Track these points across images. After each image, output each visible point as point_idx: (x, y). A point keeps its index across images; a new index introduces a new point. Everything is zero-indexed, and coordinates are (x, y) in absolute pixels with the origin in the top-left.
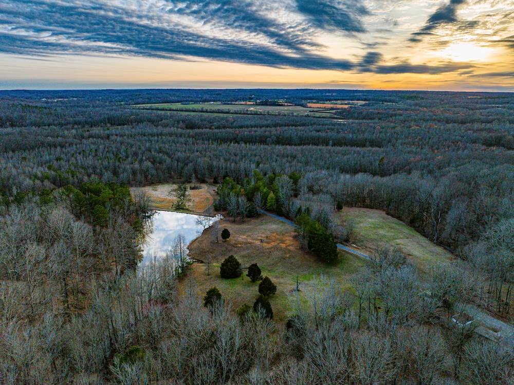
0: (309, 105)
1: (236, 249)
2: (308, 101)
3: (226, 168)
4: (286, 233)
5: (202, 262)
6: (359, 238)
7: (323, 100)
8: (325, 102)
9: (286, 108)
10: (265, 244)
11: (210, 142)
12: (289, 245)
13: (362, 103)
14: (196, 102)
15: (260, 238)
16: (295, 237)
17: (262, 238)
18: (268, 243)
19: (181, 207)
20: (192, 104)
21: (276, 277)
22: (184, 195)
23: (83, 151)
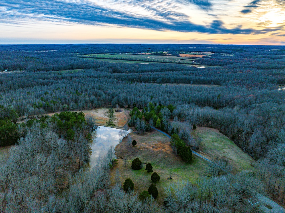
0: (181, 55)
1: (139, 151)
2: (180, 52)
3: (134, 100)
4: (166, 142)
5: (122, 159)
6: (204, 148)
7: (188, 52)
8: (190, 53)
9: (167, 57)
10: (155, 149)
11: (126, 81)
12: (167, 151)
13: (210, 54)
14: (118, 53)
15: (152, 145)
16: (170, 145)
17: (153, 145)
18: (156, 148)
19: (111, 123)
20: (116, 54)
21: (160, 170)
22: (112, 116)
23: (59, 88)
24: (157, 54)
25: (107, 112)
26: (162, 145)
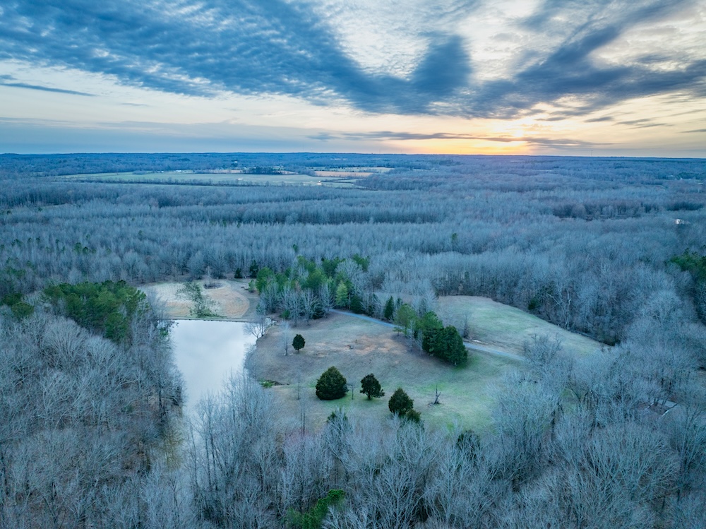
0: (318, 173)
2: (315, 168)
3: (253, 256)
5: (277, 384)
6: (479, 332)
7: (333, 167)
9: (288, 178)
13: (386, 169)
16: (395, 338)
17: (350, 344)
19: (206, 313)
24: (258, 171)
25: (183, 291)
26: (371, 340)
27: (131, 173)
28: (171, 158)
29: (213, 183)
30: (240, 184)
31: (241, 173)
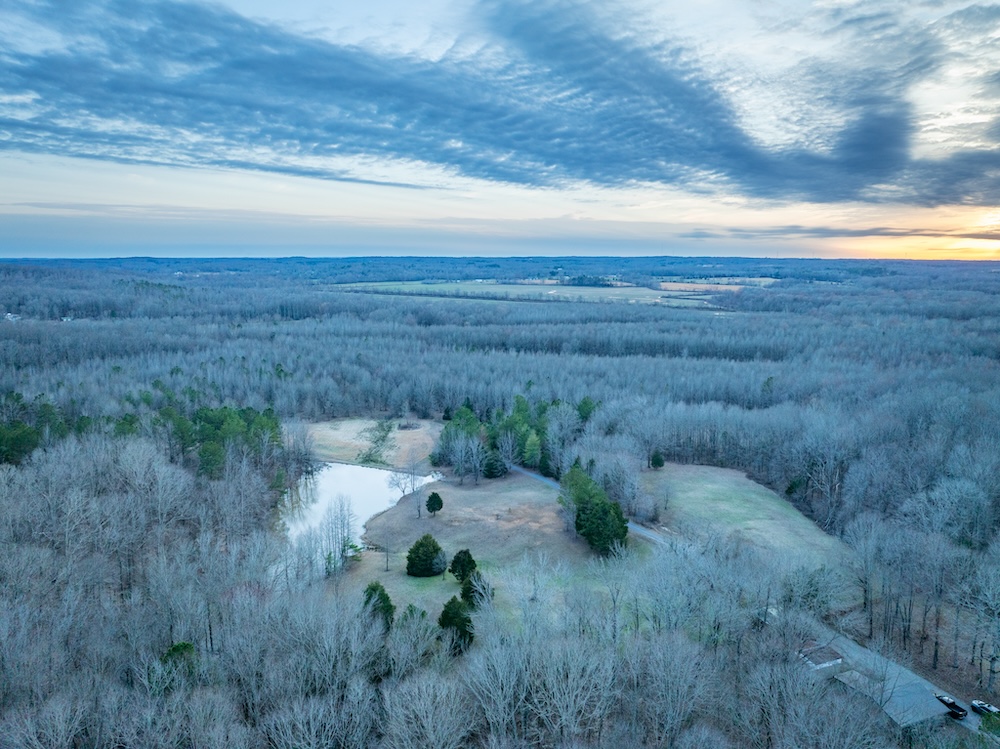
0: (664, 285)
2: (664, 278)
3: (468, 392)
5: (383, 550)
6: (679, 517)
7: (693, 276)
8: (698, 281)
9: (617, 291)
10: (502, 524)
11: (454, 347)
12: (546, 526)
13: (770, 281)
14: (450, 280)
15: (496, 512)
16: (560, 512)
17: (501, 513)
18: (509, 521)
19: (373, 458)
20: (441, 283)
22: (384, 438)
23: (222, 359)
24: (580, 282)
25: (370, 430)
26: (529, 511)
27: (420, 282)
28: (477, 264)
29: (511, 297)
30: (544, 298)
31: (557, 285)
